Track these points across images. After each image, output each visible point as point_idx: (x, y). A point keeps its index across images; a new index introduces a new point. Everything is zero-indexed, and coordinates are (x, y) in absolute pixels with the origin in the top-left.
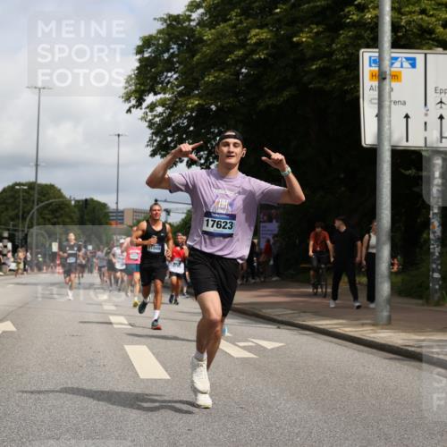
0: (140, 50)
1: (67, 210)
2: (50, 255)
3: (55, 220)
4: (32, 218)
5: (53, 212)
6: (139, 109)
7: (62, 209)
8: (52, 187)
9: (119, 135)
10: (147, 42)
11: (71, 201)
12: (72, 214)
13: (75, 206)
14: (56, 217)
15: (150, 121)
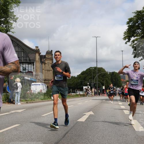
0: (128, 23)
1: (107, 75)
2: (102, 90)
3: (103, 79)
4: (96, 78)
5: (103, 76)
6: (129, 42)
7: (105, 75)
8: (102, 68)
9: (122, 51)
10: (131, 20)
11: (108, 73)
12: (109, 77)
13: (109, 74)
14: (103, 78)
15: (133, 46)
